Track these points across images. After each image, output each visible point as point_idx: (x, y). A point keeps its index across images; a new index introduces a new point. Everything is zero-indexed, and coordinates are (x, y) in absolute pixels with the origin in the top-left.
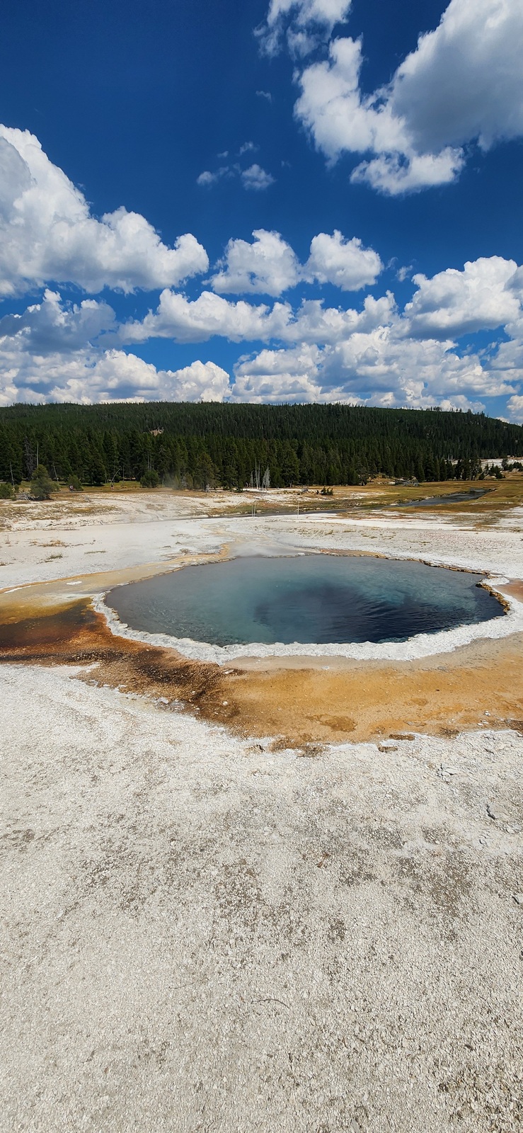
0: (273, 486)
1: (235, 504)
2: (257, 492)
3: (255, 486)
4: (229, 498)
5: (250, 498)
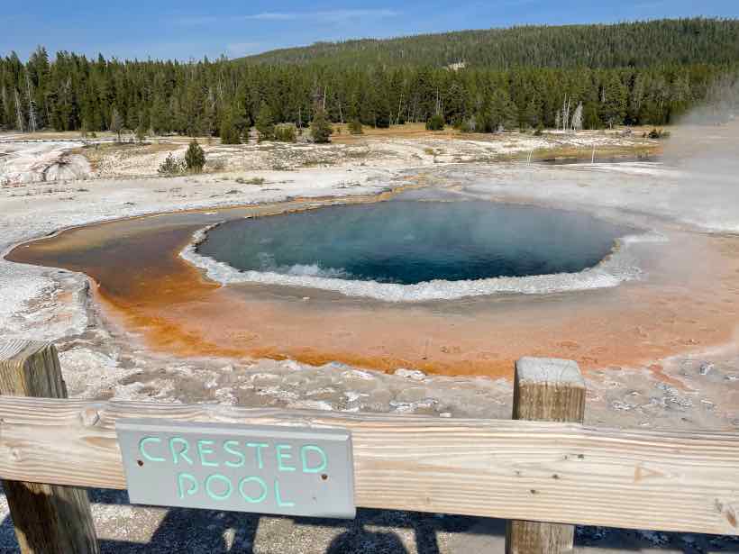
0: (586, 126)
1: (528, 149)
2: (562, 135)
3: (561, 128)
4: (523, 142)
5: (550, 142)
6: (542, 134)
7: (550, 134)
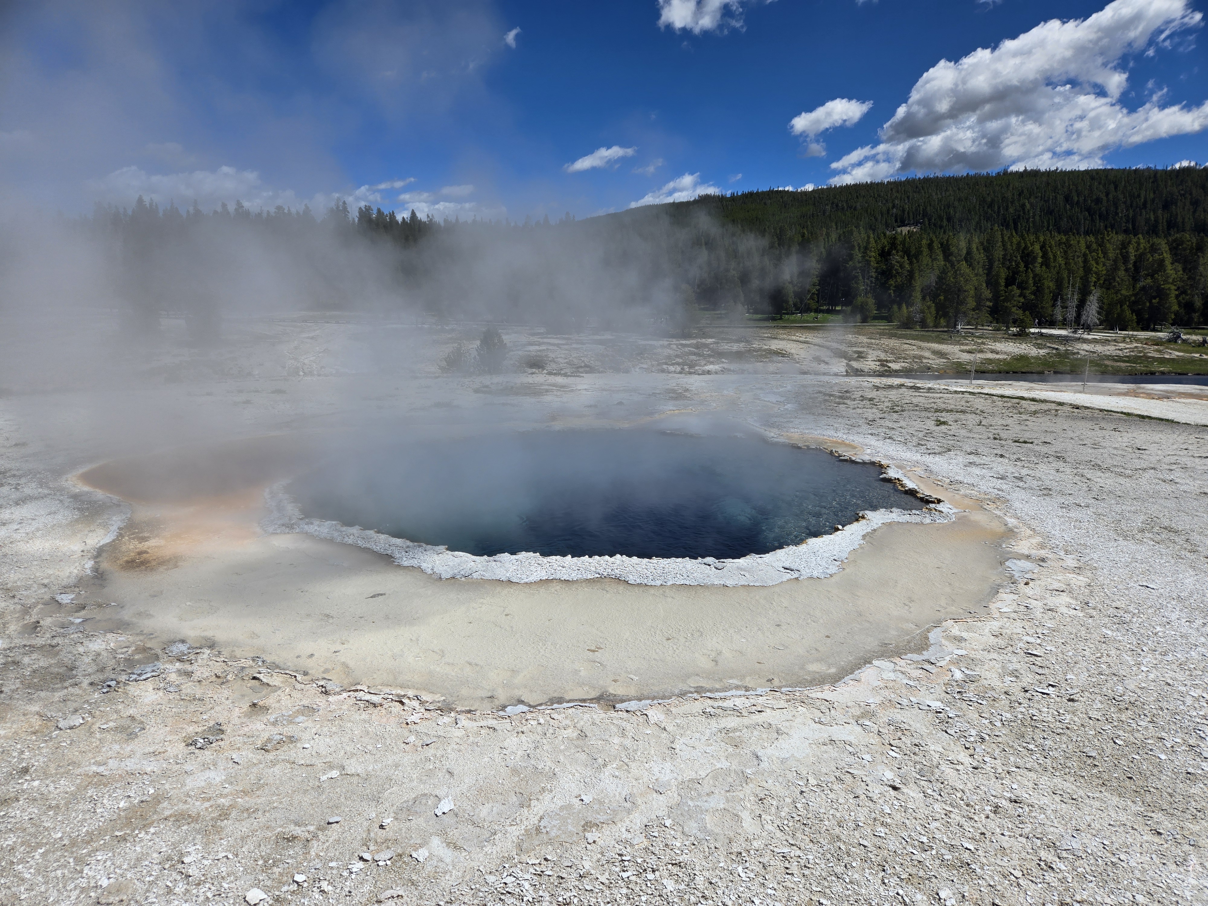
2: (1064, 336)
3: (1063, 325)
4: (995, 346)
5: (1039, 346)
6: (1028, 334)
7: (1042, 335)
